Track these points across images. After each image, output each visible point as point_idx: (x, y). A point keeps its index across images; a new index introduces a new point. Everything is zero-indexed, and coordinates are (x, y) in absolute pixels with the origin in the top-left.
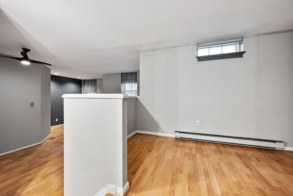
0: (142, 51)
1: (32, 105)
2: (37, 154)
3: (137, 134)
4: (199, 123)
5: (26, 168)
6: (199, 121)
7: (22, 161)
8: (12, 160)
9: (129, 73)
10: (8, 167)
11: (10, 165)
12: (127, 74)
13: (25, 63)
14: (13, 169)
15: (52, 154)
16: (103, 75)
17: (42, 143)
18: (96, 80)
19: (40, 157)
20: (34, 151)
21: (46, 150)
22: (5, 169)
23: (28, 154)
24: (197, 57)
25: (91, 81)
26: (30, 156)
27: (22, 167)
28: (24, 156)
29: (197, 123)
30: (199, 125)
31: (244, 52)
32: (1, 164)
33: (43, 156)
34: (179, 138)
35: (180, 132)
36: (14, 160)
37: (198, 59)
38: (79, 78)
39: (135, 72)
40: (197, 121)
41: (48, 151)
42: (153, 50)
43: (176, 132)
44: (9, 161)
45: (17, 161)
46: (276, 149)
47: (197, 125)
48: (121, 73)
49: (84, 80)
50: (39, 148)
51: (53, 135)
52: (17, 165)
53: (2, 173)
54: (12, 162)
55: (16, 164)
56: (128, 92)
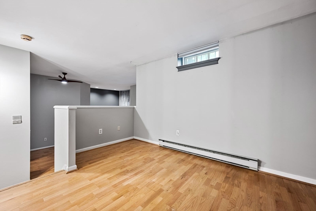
0: (138, 66)
3: (134, 139)
4: (179, 133)
6: (178, 131)
13: (64, 83)
16: (131, 86)
24: (177, 67)
25: (126, 91)
29: (177, 133)
30: (179, 135)
31: (219, 58)
34: (162, 146)
35: (163, 141)
37: (178, 69)
38: (115, 90)
40: (177, 131)
42: (145, 64)
43: (160, 140)
46: (250, 168)
47: (177, 135)
49: (121, 91)
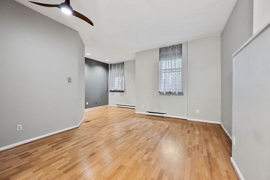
1: (69, 80)
2: (77, 140)
5: (69, 162)
7: (61, 149)
8: (50, 147)
9: (170, 47)
10: (46, 157)
11: (49, 154)
12: (166, 48)
14: (53, 163)
15: (94, 141)
16: (136, 53)
17: (79, 126)
18: (124, 63)
19: (82, 146)
20: (73, 136)
21: (86, 135)
22: (43, 160)
23: (67, 140)
25: (118, 64)
26: (69, 142)
27: (63, 160)
28: (63, 142)
32: (38, 152)
33: (85, 144)
36: (53, 147)
38: (107, 60)
39: (179, 45)
41: (89, 136)
44: (47, 147)
45: (57, 149)
48: (160, 48)
49: (111, 64)
50: (78, 132)
51: (87, 118)
52: (57, 156)
53: (38, 168)
54: (50, 150)
55: (55, 153)
56: (169, 71)
